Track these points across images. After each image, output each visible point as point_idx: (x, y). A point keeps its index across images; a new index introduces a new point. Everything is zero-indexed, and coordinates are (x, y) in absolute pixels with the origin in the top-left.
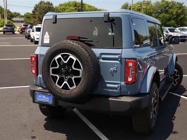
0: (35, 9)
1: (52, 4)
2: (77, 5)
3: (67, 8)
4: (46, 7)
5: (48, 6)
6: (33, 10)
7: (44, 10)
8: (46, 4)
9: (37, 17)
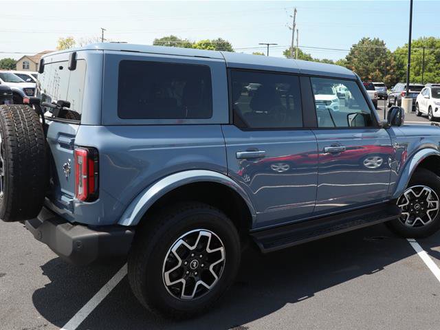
0: (352, 53)
1: (383, 44)
2: (434, 46)
3: (415, 51)
4: (372, 49)
5: (375, 47)
6: (348, 54)
7: (368, 54)
8: (372, 43)
9: (353, 68)
